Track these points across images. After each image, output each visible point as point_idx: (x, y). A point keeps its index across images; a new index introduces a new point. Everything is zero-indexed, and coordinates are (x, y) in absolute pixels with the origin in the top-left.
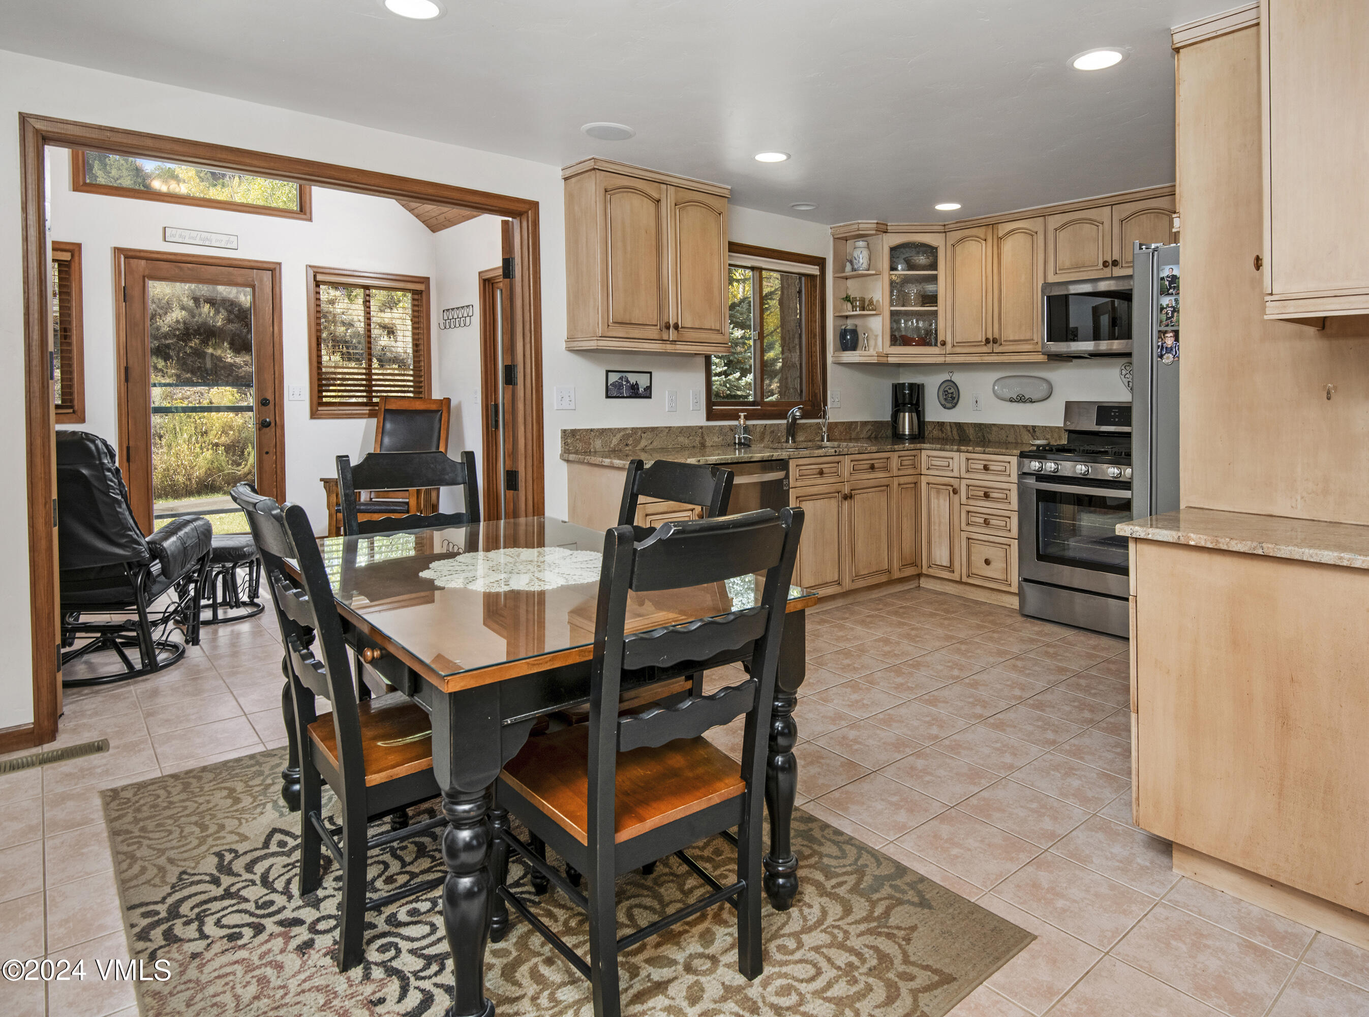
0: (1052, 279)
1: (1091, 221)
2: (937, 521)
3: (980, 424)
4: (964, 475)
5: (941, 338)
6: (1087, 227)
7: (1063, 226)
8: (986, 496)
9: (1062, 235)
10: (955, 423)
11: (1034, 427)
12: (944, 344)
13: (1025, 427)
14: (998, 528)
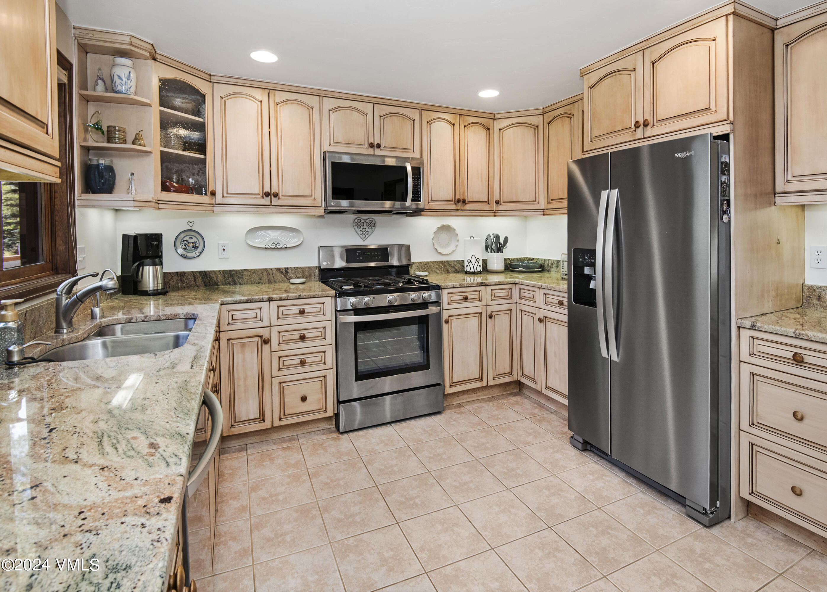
0: (327, 148)
1: (359, 111)
2: (242, 375)
3: (230, 271)
4: (274, 322)
5: (210, 188)
6: (355, 114)
7: (336, 109)
8: (303, 338)
9: (337, 115)
10: (200, 273)
11: (286, 269)
12: (213, 194)
13: (278, 269)
14: (314, 363)
